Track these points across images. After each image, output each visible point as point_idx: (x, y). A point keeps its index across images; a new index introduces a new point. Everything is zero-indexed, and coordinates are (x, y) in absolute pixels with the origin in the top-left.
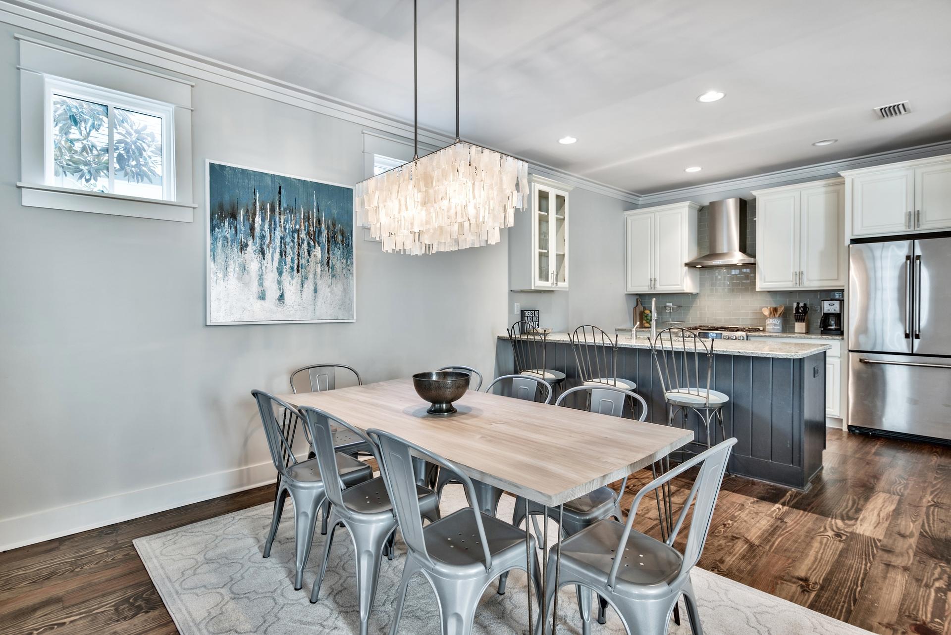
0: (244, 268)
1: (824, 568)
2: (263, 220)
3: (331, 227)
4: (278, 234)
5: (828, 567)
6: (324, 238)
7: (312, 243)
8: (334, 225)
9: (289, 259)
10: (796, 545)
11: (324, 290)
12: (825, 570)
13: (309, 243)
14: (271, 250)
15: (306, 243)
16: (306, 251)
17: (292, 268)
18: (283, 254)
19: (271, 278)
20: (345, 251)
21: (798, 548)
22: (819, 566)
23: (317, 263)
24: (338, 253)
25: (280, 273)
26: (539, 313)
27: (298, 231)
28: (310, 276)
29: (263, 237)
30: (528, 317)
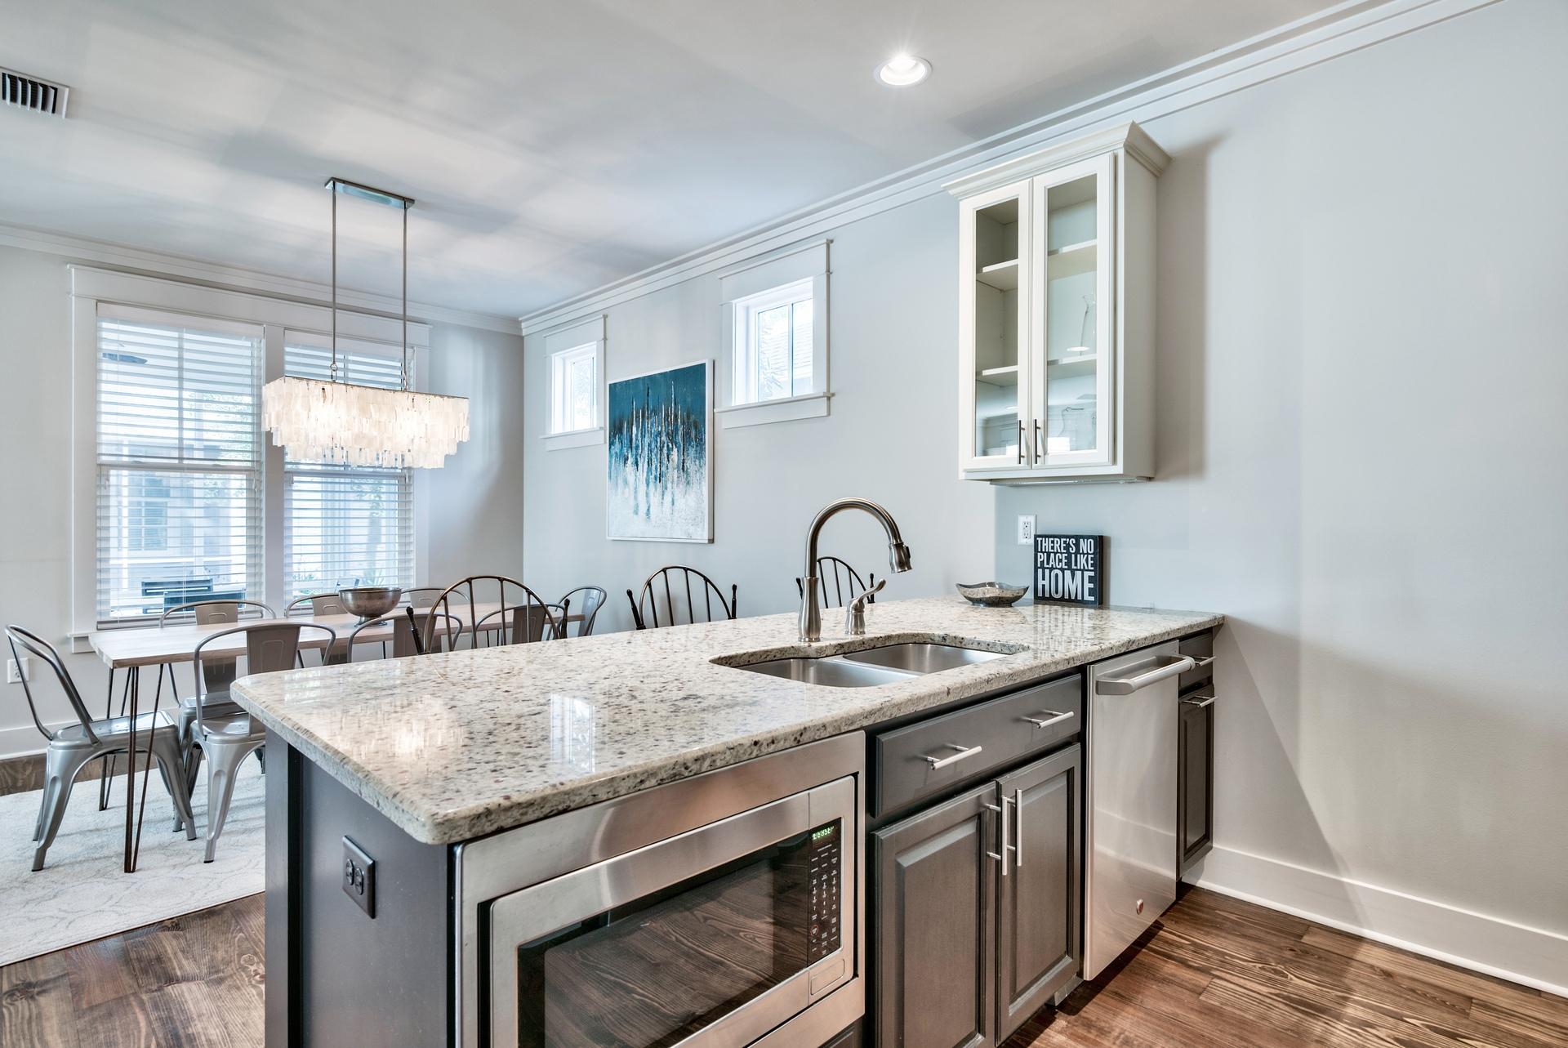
0: (626, 482)
1: (14, 1036)
2: (637, 430)
3: (686, 421)
4: (647, 440)
5: (9, 1041)
6: (680, 438)
7: (670, 445)
8: (688, 417)
9: (654, 466)
10: (102, 1036)
11: (680, 502)
12: (11, 1032)
13: (668, 446)
14: (642, 460)
15: (666, 445)
16: (666, 455)
17: (656, 479)
18: (650, 463)
19: (642, 488)
20: (698, 448)
21: (93, 1035)
22: (26, 1032)
23: (674, 469)
24: (692, 451)
25: (648, 485)
26: (1101, 543)
27: (660, 433)
28: (669, 485)
29: (637, 447)
30: (1049, 554)
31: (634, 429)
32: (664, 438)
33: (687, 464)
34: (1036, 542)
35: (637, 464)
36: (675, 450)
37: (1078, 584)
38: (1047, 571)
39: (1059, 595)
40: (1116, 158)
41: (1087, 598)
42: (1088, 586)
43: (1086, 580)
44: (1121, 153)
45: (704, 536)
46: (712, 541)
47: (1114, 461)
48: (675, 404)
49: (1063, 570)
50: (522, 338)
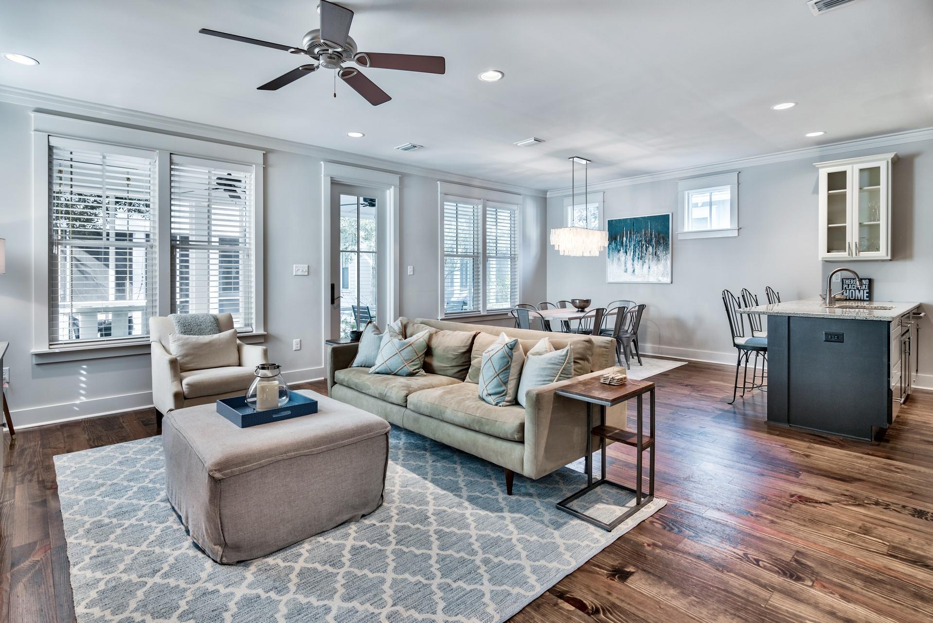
0: (619, 260)
3: (657, 235)
4: (633, 243)
6: (653, 243)
7: (648, 245)
8: (659, 234)
9: (637, 254)
11: (654, 268)
13: (646, 246)
14: (630, 251)
16: (645, 249)
17: (638, 258)
18: (634, 252)
19: (630, 262)
20: (665, 247)
23: (650, 255)
24: (661, 248)
25: (633, 261)
26: (871, 281)
27: (641, 241)
28: (647, 261)
29: (626, 246)
30: (848, 285)
31: (625, 239)
32: (643, 242)
33: (658, 253)
34: (843, 281)
35: (626, 252)
36: (651, 247)
37: (863, 294)
38: (848, 291)
39: (853, 298)
40: (888, 162)
41: (865, 298)
42: (866, 295)
43: (865, 293)
44: (890, 161)
45: (669, 281)
46: (672, 283)
47: (887, 255)
48: (651, 229)
49: (855, 290)
50: (546, 198)
